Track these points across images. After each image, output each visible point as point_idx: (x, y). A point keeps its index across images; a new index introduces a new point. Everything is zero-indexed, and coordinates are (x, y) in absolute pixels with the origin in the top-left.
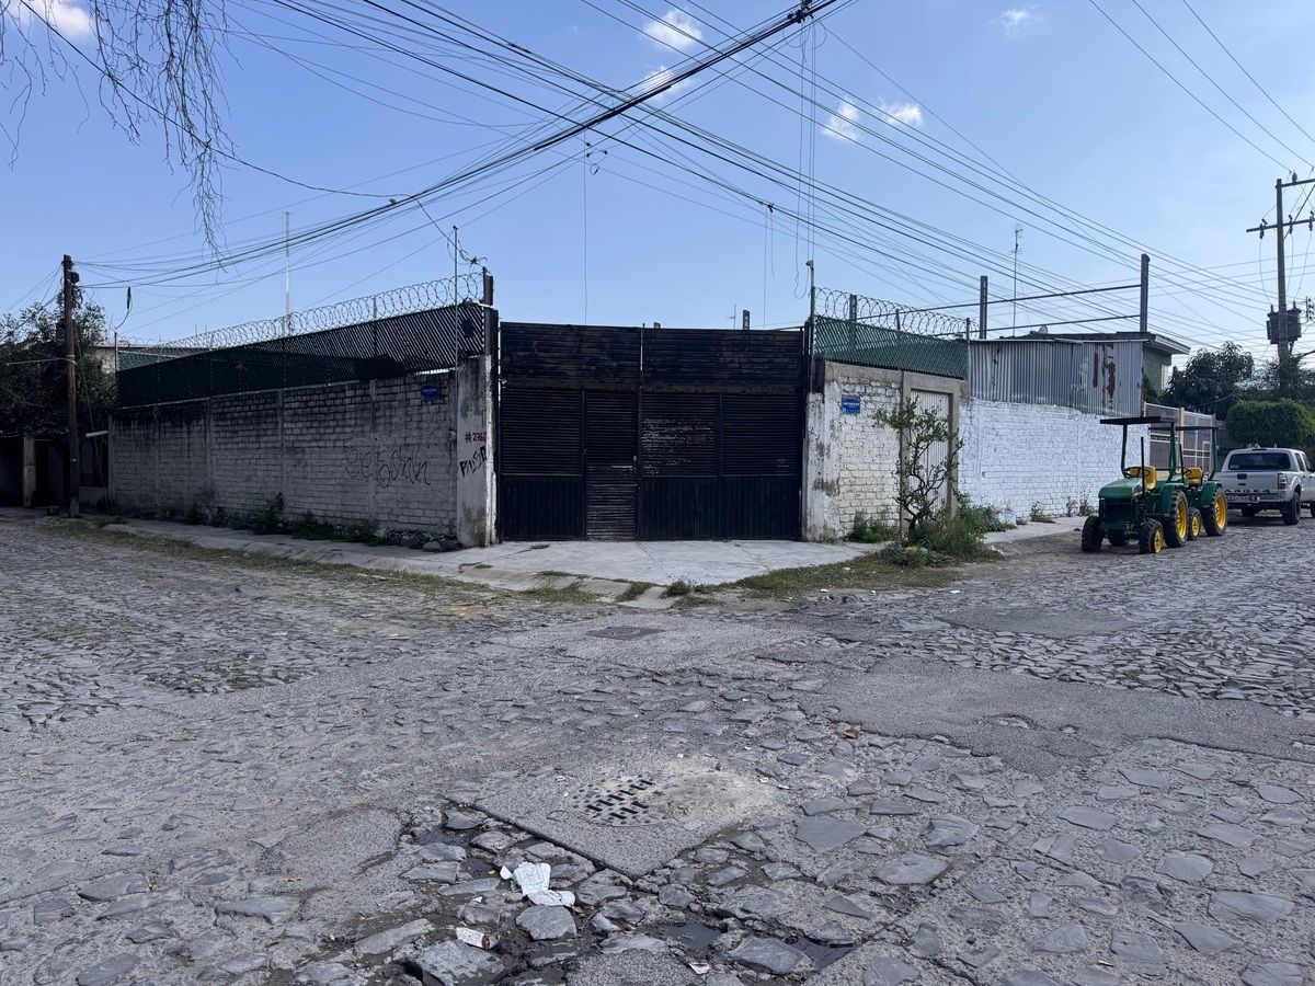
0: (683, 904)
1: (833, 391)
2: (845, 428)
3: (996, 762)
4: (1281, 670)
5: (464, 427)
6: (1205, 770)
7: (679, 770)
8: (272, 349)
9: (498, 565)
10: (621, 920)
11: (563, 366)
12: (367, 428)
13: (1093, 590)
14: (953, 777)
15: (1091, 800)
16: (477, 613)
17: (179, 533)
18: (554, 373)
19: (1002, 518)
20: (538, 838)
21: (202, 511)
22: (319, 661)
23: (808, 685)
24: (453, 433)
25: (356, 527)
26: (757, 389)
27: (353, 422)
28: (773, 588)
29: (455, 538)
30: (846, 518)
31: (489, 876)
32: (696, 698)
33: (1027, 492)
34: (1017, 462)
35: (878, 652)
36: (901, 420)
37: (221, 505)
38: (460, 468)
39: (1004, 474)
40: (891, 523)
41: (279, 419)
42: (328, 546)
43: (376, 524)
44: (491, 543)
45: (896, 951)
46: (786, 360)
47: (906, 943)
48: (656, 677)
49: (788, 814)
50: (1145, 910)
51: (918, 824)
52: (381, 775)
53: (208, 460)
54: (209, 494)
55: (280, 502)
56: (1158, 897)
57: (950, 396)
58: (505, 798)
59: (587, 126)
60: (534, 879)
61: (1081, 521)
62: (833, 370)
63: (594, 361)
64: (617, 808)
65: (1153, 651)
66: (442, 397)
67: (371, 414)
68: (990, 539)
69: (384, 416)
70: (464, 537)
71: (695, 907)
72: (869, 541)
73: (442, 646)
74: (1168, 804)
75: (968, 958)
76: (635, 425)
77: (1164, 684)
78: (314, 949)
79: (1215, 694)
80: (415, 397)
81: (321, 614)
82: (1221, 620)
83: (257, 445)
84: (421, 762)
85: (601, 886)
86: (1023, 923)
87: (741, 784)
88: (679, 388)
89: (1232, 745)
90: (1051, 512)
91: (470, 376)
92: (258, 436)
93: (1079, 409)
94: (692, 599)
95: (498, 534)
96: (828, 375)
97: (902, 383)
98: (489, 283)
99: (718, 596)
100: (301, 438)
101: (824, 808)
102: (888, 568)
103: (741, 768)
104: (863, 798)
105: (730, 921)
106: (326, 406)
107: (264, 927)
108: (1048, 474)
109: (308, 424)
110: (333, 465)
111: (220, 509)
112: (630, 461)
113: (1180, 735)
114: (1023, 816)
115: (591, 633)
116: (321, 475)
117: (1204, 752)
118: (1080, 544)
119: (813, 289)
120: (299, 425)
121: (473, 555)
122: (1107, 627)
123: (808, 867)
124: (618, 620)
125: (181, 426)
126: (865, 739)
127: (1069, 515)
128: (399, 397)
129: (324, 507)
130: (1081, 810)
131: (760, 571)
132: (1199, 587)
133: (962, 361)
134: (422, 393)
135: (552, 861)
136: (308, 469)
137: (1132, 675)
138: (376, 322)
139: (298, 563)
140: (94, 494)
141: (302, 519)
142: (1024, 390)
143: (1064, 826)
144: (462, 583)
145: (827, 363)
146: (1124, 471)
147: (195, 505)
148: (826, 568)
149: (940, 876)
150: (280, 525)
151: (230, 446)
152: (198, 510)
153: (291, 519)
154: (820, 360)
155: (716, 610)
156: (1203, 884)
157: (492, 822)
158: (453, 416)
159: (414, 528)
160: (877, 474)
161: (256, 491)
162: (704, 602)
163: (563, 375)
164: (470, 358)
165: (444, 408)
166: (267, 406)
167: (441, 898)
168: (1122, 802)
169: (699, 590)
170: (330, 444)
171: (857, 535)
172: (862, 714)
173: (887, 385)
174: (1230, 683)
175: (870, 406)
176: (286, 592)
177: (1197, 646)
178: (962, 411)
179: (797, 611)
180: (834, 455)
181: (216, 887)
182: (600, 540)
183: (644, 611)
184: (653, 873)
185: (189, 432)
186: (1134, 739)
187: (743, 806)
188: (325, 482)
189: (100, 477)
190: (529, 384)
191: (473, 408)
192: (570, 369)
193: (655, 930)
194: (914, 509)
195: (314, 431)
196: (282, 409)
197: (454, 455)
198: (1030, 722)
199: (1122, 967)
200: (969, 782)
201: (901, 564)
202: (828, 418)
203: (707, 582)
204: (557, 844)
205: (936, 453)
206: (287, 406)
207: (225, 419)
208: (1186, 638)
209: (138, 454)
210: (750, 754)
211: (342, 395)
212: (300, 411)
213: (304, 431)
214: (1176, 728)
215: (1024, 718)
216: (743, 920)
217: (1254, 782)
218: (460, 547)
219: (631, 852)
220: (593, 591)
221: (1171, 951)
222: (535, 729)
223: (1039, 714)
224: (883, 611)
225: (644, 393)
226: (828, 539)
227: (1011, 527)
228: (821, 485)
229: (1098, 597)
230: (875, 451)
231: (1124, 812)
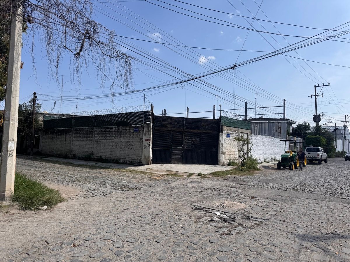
0: (242, 216)
1: (225, 132)
2: (227, 140)
4: (321, 189)
5: (145, 138)
6: (312, 202)
7: (227, 202)
9: (155, 169)
11: (168, 125)
12: (119, 137)
13: (283, 176)
14: (272, 203)
16: (160, 178)
18: (166, 127)
19: (258, 161)
20: (213, 209)
21: (69, 155)
23: (240, 191)
24: (142, 139)
25: (114, 160)
26: (209, 131)
27: (115, 136)
28: (218, 175)
29: (141, 163)
30: (227, 160)
32: (221, 193)
33: (263, 155)
34: (261, 149)
35: (248, 186)
36: (238, 139)
37: (74, 154)
38: (143, 147)
39: (258, 151)
40: (236, 162)
41: (94, 134)
43: (120, 159)
44: (150, 164)
46: (215, 125)
47: (276, 219)
48: (210, 189)
49: (249, 207)
50: (306, 216)
51: (270, 208)
53: (71, 142)
54: (71, 151)
55: (93, 153)
56: (308, 215)
57: (247, 134)
58: (202, 205)
59: (185, 82)
61: (277, 162)
63: (174, 124)
64: (222, 206)
65: (299, 186)
66: (139, 131)
67: (120, 134)
68: (258, 165)
69: (123, 134)
70: (144, 162)
71: (244, 216)
72: (232, 166)
74: (307, 206)
75: (285, 220)
76: (182, 138)
77: (302, 191)
78: (196, 219)
79: (311, 193)
80: (132, 131)
82: (310, 182)
83: (87, 140)
85: (228, 214)
86: (290, 217)
87: (239, 204)
88: (192, 131)
89: (315, 199)
90: (268, 160)
91: (147, 127)
92: (87, 138)
93: (274, 137)
95: (152, 162)
96: (224, 129)
97: (238, 131)
98: (152, 107)
99: (208, 176)
100: (99, 139)
101: (254, 207)
102: (239, 171)
103: (237, 202)
104: (260, 206)
106: (107, 132)
107: (186, 217)
108: (267, 151)
109: (102, 136)
110: (109, 145)
111: (74, 155)
112: (181, 147)
113: (307, 198)
114: (285, 207)
115: (189, 182)
116: (105, 148)
117: (311, 200)
118: (276, 167)
119: (221, 110)
120: (100, 136)
122: (289, 182)
123: (257, 213)
125: (64, 134)
126: (255, 198)
127: (272, 161)
128: (128, 130)
129: (106, 155)
130: (294, 206)
131: (213, 171)
132: (304, 176)
133: (249, 126)
134: (134, 130)
136: (101, 146)
137: (296, 190)
138: (122, 113)
141: (99, 158)
142: (262, 133)
143: (292, 208)
144: (150, 173)
145: (224, 126)
146: (285, 152)
148: (226, 171)
149: (277, 214)
150: (92, 159)
151: (78, 140)
152: (67, 155)
153: (95, 158)
154: (222, 126)
155: (209, 179)
156: (314, 214)
157: (203, 208)
158: (142, 135)
159: (130, 160)
160: (233, 151)
161: (85, 151)
162: (206, 177)
163: (168, 127)
164: (147, 123)
165: (139, 133)
166: (90, 131)
168: (300, 206)
169: (203, 175)
170: (107, 140)
172: (253, 195)
173: (235, 131)
174: (313, 191)
175: (232, 136)
177: (306, 186)
178: (250, 137)
179: (225, 179)
180: (225, 146)
182: (174, 164)
183: (194, 179)
184: (234, 213)
185: (66, 136)
186: (299, 198)
187: (242, 206)
188: (106, 149)
190: (160, 129)
191: (148, 134)
192: (169, 126)
194: (243, 158)
195: (103, 137)
196: (95, 132)
197: (142, 144)
198: (282, 196)
199: (305, 221)
200: (275, 203)
201: (242, 171)
202: (224, 138)
203: (204, 173)
204: (216, 210)
205: (245, 148)
206: (96, 131)
207: (77, 133)
208: (304, 184)
209: (49, 141)
210: (237, 200)
211: (112, 129)
212: (100, 132)
213: (101, 137)
215: (280, 196)
216: (252, 217)
217: (319, 203)
218: (143, 165)
219: (229, 211)
220: (181, 175)
221: (311, 220)
222: (196, 196)
224: (244, 179)
225: (185, 131)
226: (224, 165)
227: (260, 163)
228: (222, 153)
229: (285, 177)
230: (233, 146)
231: (301, 207)
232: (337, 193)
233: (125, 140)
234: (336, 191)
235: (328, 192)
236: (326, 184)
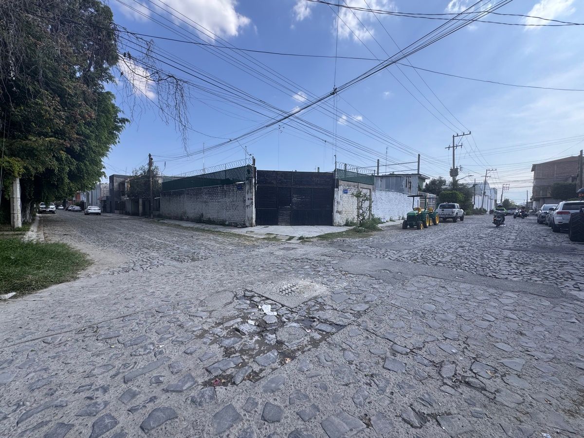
0: (304, 315)
1: (341, 188)
2: (344, 197)
3: (381, 281)
4: (453, 259)
5: (247, 197)
6: (434, 283)
7: (302, 283)
8: (200, 177)
9: (256, 231)
10: (288, 319)
11: (272, 181)
12: (223, 197)
14: (371, 285)
15: (405, 291)
16: (251, 243)
17: (177, 223)
18: (270, 183)
19: (382, 220)
20: (267, 299)
21: (183, 217)
22: (213, 255)
23: (334, 262)
24: (245, 198)
25: (221, 222)
26: (321, 187)
27: (220, 195)
28: (326, 238)
29: (245, 224)
30: (344, 220)
31: (255, 308)
32: (306, 265)
33: (389, 214)
34: (386, 206)
35: (352, 254)
36: (358, 196)
38: (246, 207)
39: (383, 209)
40: (355, 221)
41: (202, 195)
42: (214, 226)
43: (226, 221)
44: (254, 226)
45: (357, 327)
46: (329, 180)
47: (359, 325)
48: (296, 260)
49: (330, 294)
50: (419, 318)
51: (362, 296)
52: (229, 283)
53: (185, 204)
54: (185, 213)
55: (202, 215)
56: (422, 315)
57: (370, 189)
58: (259, 289)
60: (267, 308)
61: (402, 221)
62: (341, 182)
63: (280, 180)
64: (287, 292)
65: (420, 254)
66: (242, 189)
67: (225, 194)
68: (380, 226)
69: (228, 194)
70: (247, 224)
71: (307, 316)
72: (350, 226)
73: (242, 251)
74: (424, 292)
75: (375, 329)
76: (291, 196)
77: (423, 262)
78: (213, 325)
79: (436, 265)
80: (235, 189)
81: (213, 243)
82: (437, 246)
83: (197, 201)
84: (238, 280)
85: (283, 311)
86: (388, 321)
87: (318, 286)
88: (301, 187)
89: (440, 277)
90: (395, 219)
91: (249, 184)
92: (197, 199)
93: (402, 193)
94: (305, 240)
95: (256, 224)
96: (340, 184)
97: (358, 186)
98: (254, 160)
99: (312, 240)
101: (338, 292)
102: (354, 233)
103: (318, 282)
104: (348, 290)
105: (315, 319)
106: (213, 191)
107: (201, 319)
108: (394, 209)
110: (215, 206)
111: (188, 217)
112: (289, 205)
113: (427, 275)
114: (388, 295)
115: (279, 249)
116: (212, 208)
117: (433, 279)
118: (402, 227)
119: (336, 162)
120: (207, 196)
121: (250, 229)
122: (409, 248)
123: (335, 306)
124: (287, 246)
125: (178, 196)
126: (349, 275)
127: (399, 220)
128: (231, 189)
129: (213, 216)
130: (403, 293)
131: (322, 233)
132: (432, 238)
133: (373, 181)
134: (237, 188)
135: (271, 304)
136: (209, 207)
137: (415, 260)
138: (226, 170)
139: (207, 230)
140: (157, 213)
141: (208, 219)
142: (388, 188)
143: (398, 297)
144: (247, 236)
146: (413, 209)
147: (181, 216)
148: (339, 233)
149: (368, 309)
150: (202, 221)
153: (205, 219)
154: (338, 180)
155: (311, 243)
156: (433, 311)
157: (256, 295)
158: (245, 194)
159: (235, 222)
160: (352, 209)
161: (196, 212)
162: (308, 241)
163: (272, 183)
164: (249, 179)
165: (242, 192)
166: (199, 191)
167: (244, 313)
168: (413, 291)
169: (306, 238)
171: (347, 225)
172: (348, 269)
173: (354, 186)
174: (440, 262)
175: (350, 192)
176: (204, 237)
177: (431, 253)
178: (373, 193)
179: (332, 244)
180: (341, 204)
181: (189, 310)
182: (282, 225)
183: (293, 243)
184: (296, 308)
186: (416, 276)
187: (318, 291)
188: (213, 210)
189: (158, 209)
190: (264, 186)
191: (250, 192)
192: (274, 182)
193: (297, 321)
194: (361, 218)
195: (210, 197)
197: (245, 203)
198: (390, 271)
199: (413, 332)
200: (375, 286)
201: (358, 232)
202: (340, 194)
203: (309, 236)
204: (272, 300)
205: (366, 204)
206: (204, 191)
207: (189, 195)
208: (429, 250)
209: (167, 203)
210: (320, 279)
211: (217, 189)
212: (207, 193)
213: (208, 198)
214: (426, 273)
215: (388, 270)
216: (319, 319)
217: (446, 286)
218: (247, 227)
219: (290, 303)
220: (280, 238)
221: (425, 328)
222: (266, 272)
223: (392, 269)
224: (353, 244)
225: (293, 188)
226: (339, 226)
227: (385, 223)
228: (338, 212)
229: (406, 240)
230: (351, 203)
231: (413, 294)
232: (475, 265)
233: (229, 200)
234: (475, 262)
235: (463, 264)
236: (460, 250)
